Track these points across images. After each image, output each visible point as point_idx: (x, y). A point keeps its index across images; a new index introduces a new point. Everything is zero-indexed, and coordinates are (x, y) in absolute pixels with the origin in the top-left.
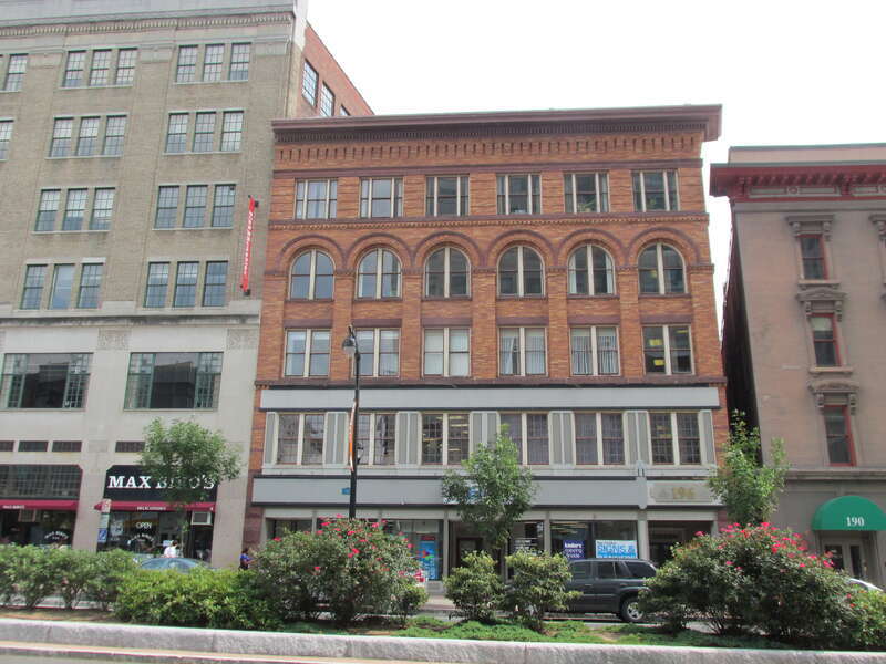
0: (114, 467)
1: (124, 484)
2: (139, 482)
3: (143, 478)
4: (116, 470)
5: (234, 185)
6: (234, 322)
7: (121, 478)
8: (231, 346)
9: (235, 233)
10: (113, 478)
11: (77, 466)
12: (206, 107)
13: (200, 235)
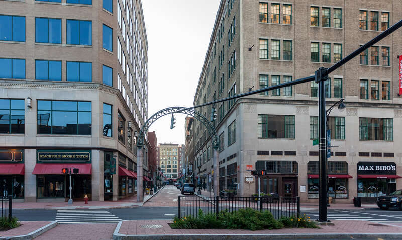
0: (359, 162)
1: (364, 168)
2: (369, 168)
3: (371, 166)
4: (360, 163)
5: (389, 47)
6: (397, 107)
7: (363, 166)
8: (395, 116)
9: (391, 69)
10: (360, 166)
11: (346, 162)
12: (374, 9)
13: (379, 69)
